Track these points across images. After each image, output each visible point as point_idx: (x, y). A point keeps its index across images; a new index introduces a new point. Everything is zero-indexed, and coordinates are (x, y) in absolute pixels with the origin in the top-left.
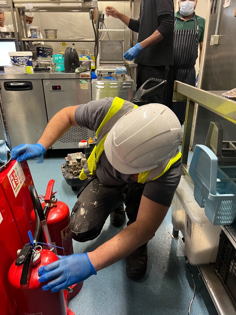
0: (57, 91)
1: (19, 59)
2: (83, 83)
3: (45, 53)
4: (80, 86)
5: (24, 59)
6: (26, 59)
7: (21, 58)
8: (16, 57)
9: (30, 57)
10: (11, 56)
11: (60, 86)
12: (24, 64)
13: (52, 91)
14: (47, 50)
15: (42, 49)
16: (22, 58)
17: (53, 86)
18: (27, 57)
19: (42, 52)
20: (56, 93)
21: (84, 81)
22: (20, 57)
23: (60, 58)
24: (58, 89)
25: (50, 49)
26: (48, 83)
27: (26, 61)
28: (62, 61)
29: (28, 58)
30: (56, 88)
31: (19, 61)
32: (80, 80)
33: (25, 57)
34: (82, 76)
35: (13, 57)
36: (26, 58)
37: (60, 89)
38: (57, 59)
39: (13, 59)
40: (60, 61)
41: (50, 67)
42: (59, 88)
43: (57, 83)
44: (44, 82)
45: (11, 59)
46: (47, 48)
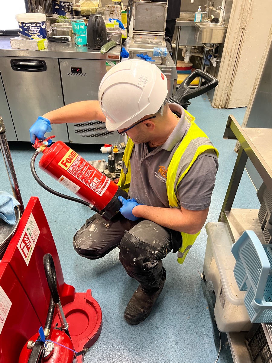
0: (77, 74)
1: (29, 27)
2: (110, 65)
3: (62, 9)
4: (106, 69)
5: (35, 26)
6: (38, 27)
7: (31, 25)
8: (26, 24)
9: (43, 23)
10: (19, 22)
11: (81, 69)
12: (35, 33)
13: (71, 74)
14: (66, 5)
15: (59, 3)
16: (33, 25)
17: (72, 68)
18: (39, 23)
19: (59, 8)
20: (76, 76)
21: (112, 62)
22: (30, 23)
23: (82, 27)
24: (79, 72)
25: (69, 3)
26: (66, 64)
27: (38, 29)
28: (84, 32)
29: (40, 25)
30: (75, 70)
31: (29, 29)
32: (106, 62)
33: (37, 23)
34: (109, 57)
35: (22, 23)
36: (38, 25)
37: (81, 72)
38: (78, 29)
39: (21, 25)
40: (81, 32)
41: (70, 37)
42: (79, 70)
43: (77, 65)
44: (61, 62)
45: (20, 25)
46: (65, 3)
